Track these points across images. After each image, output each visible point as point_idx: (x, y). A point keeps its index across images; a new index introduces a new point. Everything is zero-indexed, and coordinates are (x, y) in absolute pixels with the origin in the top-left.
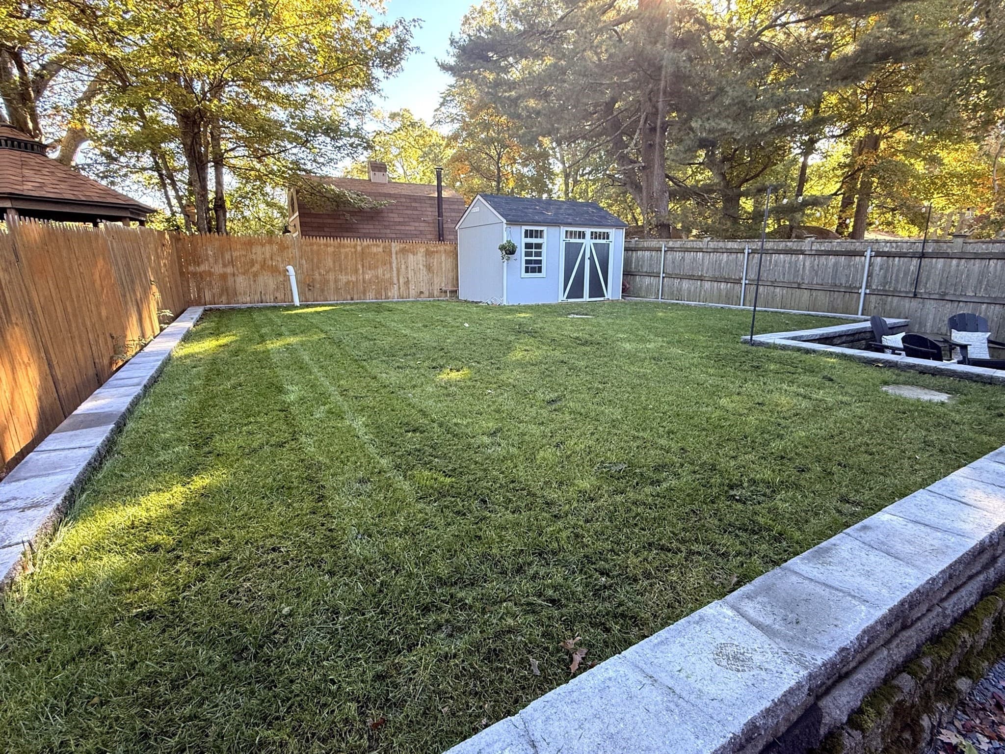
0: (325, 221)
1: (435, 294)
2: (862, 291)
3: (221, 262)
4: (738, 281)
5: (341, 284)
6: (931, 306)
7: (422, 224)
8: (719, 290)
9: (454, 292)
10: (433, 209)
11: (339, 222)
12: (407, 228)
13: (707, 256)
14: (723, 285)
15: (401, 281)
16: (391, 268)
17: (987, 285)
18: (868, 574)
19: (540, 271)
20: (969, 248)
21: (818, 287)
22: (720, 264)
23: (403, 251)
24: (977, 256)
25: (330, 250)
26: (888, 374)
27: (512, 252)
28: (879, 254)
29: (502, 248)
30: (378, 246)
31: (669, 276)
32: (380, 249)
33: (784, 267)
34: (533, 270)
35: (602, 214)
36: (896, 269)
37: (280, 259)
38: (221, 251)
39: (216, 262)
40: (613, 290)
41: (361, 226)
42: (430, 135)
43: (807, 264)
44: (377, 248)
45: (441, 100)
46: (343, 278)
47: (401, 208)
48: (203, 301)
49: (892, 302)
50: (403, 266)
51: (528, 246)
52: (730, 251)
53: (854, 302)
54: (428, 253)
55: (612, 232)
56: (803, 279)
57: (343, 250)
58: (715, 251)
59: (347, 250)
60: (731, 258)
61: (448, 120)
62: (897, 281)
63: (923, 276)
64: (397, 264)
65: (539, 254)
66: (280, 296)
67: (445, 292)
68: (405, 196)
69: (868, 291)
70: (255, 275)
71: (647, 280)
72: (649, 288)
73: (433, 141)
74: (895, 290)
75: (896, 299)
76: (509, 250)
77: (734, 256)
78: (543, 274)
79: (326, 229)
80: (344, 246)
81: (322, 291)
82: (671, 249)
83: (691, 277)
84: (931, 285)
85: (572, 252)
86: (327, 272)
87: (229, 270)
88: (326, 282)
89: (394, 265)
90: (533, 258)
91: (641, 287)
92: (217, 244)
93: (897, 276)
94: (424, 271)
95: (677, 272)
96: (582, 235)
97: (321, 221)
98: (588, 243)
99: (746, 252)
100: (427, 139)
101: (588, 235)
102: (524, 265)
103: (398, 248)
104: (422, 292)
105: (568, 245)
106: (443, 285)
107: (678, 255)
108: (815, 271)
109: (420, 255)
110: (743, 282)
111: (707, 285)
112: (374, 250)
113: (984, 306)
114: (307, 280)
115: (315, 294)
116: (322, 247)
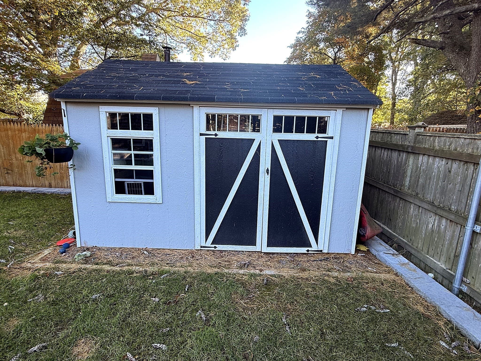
19: (150, 192)
34: (135, 190)
51: (120, 144)
55: (333, 117)
65: (144, 160)
78: (158, 196)
85: (225, 157)
90: (133, 167)
96: (251, 124)
98: (267, 140)
101: (267, 123)
102: (111, 179)
105: (213, 143)
114: (5, 164)
115: (14, 177)
116: (17, 132)
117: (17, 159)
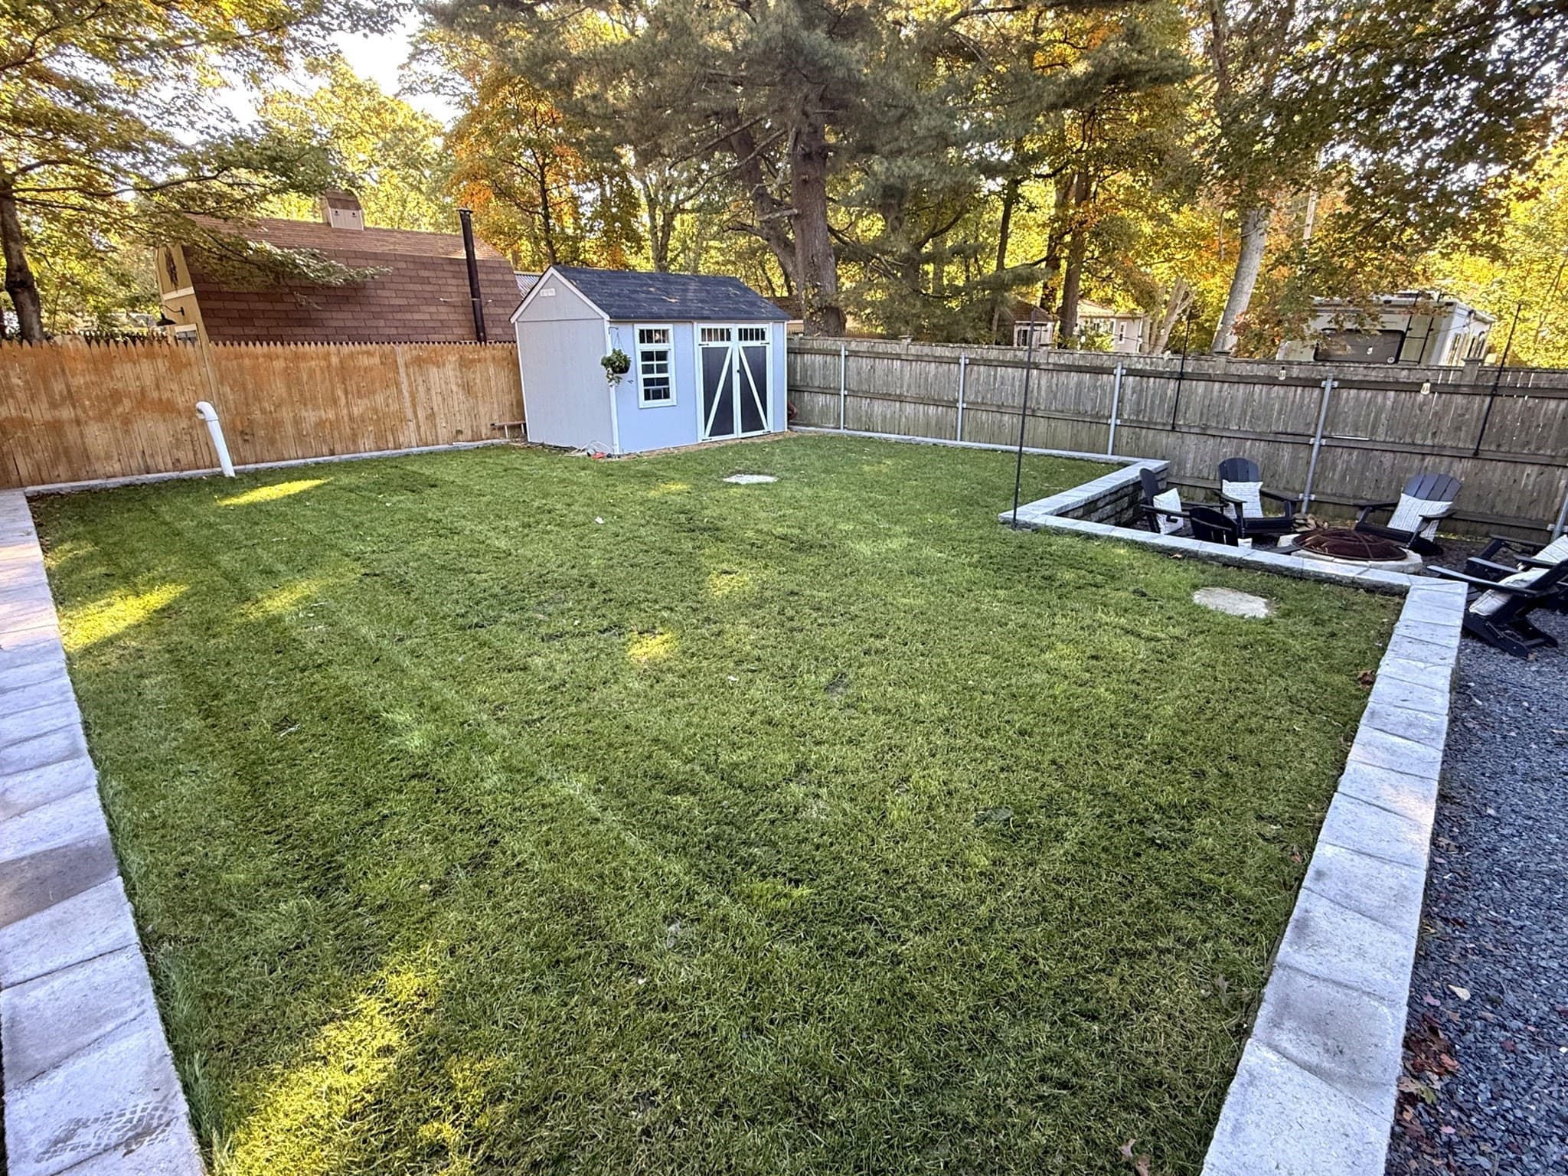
0: (252, 306)
1: (484, 431)
2: (1112, 421)
3: (44, 398)
4: (952, 404)
5: (307, 427)
6: (1190, 441)
7: (443, 309)
8: (926, 415)
9: (518, 429)
10: (460, 282)
11: (279, 307)
12: (417, 316)
13: (907, 365)
14: (931, 410)
15: (421, 414)
16: (400, 392)
17: (1252, 417)
18: (1361, 952)
19: (667, 396)
20: (1233, 369)
21: (1058, 415)
22: (926, 379)
23: (419, 361)
24: (1242, 380)
25: (279, 365)
26: (1192, 572)
27: (624, 369)
28: (1131, 372)
29: (607, 363)
30: (369, 354)
31: (853, 393)
32: (376, 360)
33: (1013, 385)
34: (657, 395)
35: (750, 297)
36: (1151, 392)
37: (175, 387)
38: (43, 375)
39: (33, 398)
40: (774, 419)
41: (328, 315)
42: (393, 111)
43: (1043, 382)
44: (367, 356)
45: (411, 49)
46: (311, 416)
47: (400, 279)
48: (14, 477)
49: (1146, 437)
50: (421, 389)
51: (647, 356)
52: (939, 360)
53: (1102, 437)
54: (464, 364)
55: (768, 327)
56: (1038, 403)
57: (302, 365)
58: (919, 359)
59: (313, 363)
60: (940, 370)
61: (429, 87)
62: (1152, 409)
63: (1183, 402)
64: (410, 385)
65: (662, 369)
66: (185, 455)
67: (502, 428)
68: (404, 258)
69: (1118, 422)
70: (126, 421)
71: (821, 399)
72: (824, 411)
73: (399, 121)
74: (1150, 422)
75: (1151, 433)
76: (618, 366)
77: (945, 367)
78: (673, 400)
79: (257, 322)
80: (304, 357)
81: (272, 442)
82: (854, 354)
83: (886, 397)
84: (1190, 416)
85: (713, 362)
86: (278, 406)
87: (66, 413)
88: (278, 424)
89: (405, 387)
90: (656, 375)
91: (812, 410)
92: (29, 361)
93: (1153, 402)
94: (459, 396)
95: (865, 387)
96: (725, 335)
97: (244, 306)
98: (735, 347)
99: (962, 361)
100: (387, 117)
101: (735, 335)
102: (642, 388)
103: (408, 357)
104: (459, 432)
105: (706, 352)
106: (495, 417)
107: (866, 363)
108: (1053, 394)
109: (449, 367)
110: (960, 405)
111: (909, 408)
112: (364, 361)
113: (1249, 443)
114: (238, 423)
115: (258, 448)
116: (261, 360)
117: (263, 411)
